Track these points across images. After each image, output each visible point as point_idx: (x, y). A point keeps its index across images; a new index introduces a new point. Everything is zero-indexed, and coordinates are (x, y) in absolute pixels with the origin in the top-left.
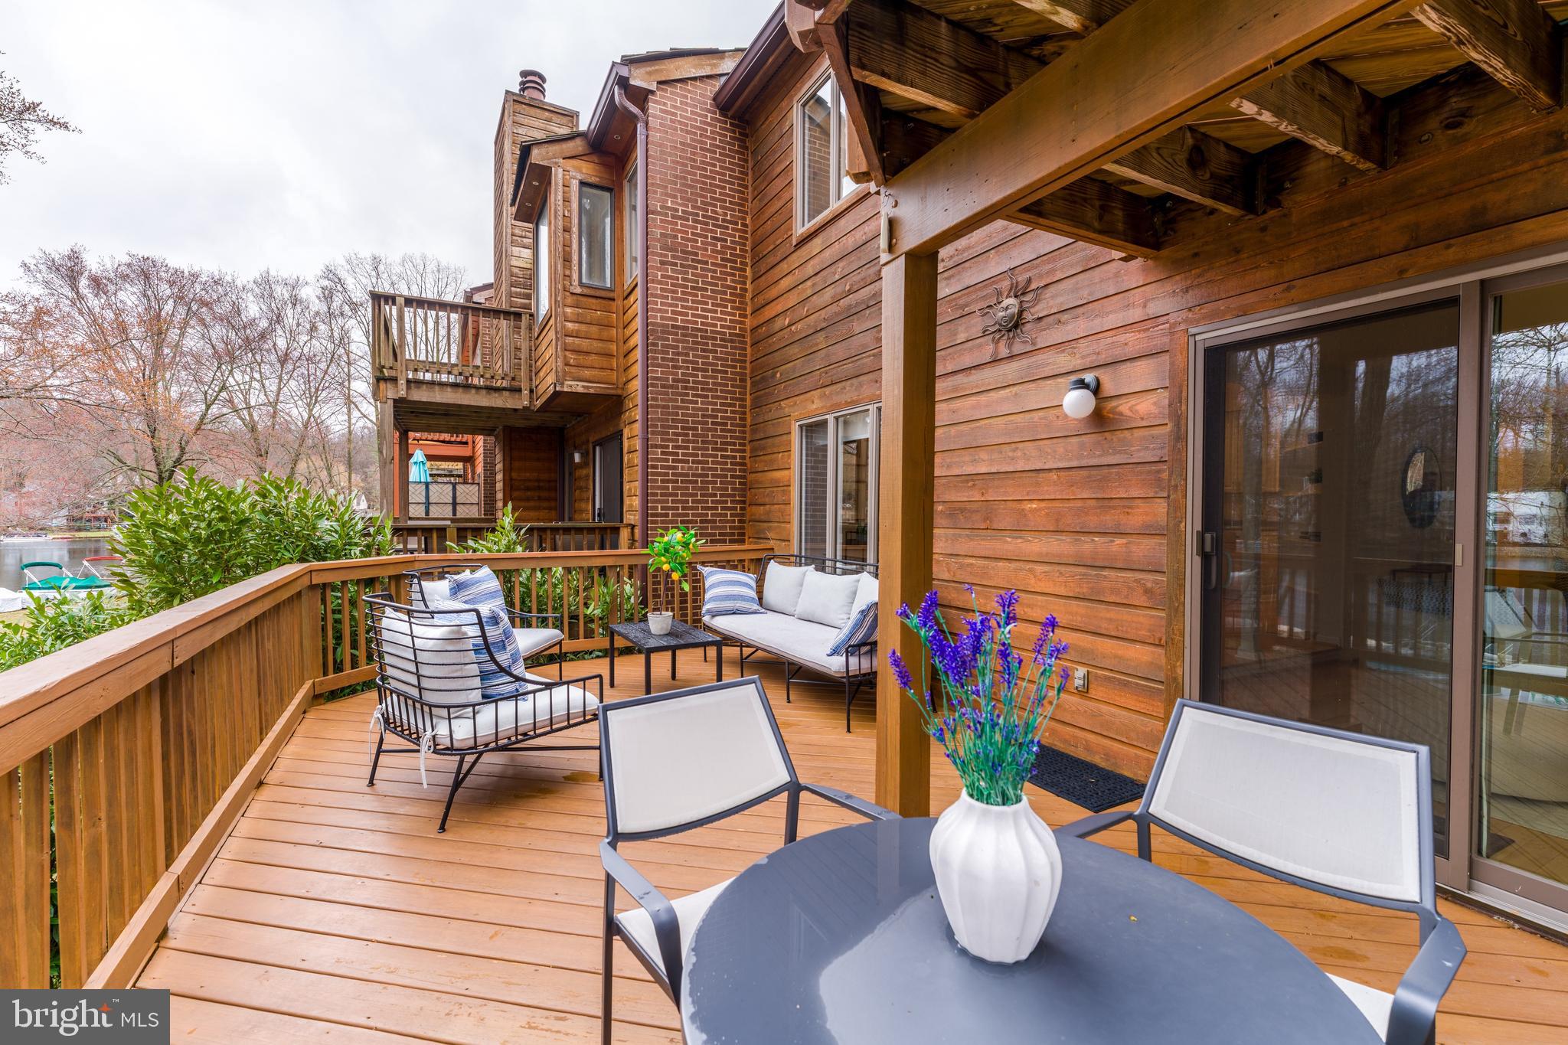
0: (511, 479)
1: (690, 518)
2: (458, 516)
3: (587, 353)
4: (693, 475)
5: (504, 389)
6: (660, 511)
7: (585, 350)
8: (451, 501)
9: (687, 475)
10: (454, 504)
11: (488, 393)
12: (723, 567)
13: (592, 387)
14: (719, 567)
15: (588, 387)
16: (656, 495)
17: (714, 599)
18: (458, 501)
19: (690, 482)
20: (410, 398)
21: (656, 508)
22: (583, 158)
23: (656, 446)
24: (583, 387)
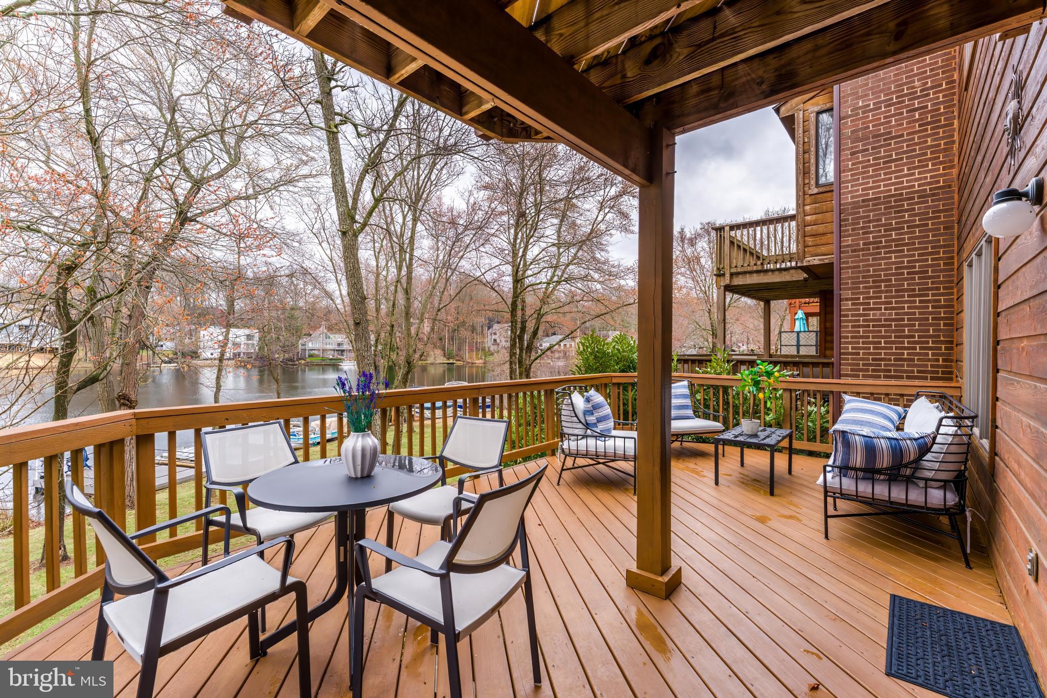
0: (825, 328)
1: (883, 356)
2: (801, 353)
3: (824, 234)
4: (886, 320)
5: (791, 268)
6: (850, 350)
7: (821, 232)
8: (795, 343)
9: (880, 320)
10: (798, 346)
11: (780, 273)
12: (868, 398)
13: (827, 259)
14: (863, 397)
15: (823, 260)
16: (847, 337)
17: (847, 422)
18: (801, 343)
19: (883, 326)
20: (733, 284)
21: (848, 348)
22: (822, 93)
23: (847, 299)
24: (819, 260)
